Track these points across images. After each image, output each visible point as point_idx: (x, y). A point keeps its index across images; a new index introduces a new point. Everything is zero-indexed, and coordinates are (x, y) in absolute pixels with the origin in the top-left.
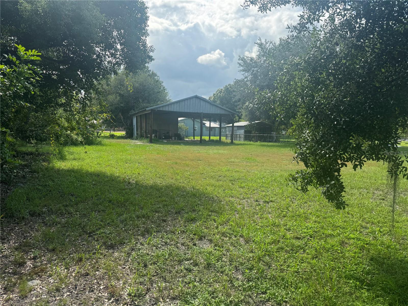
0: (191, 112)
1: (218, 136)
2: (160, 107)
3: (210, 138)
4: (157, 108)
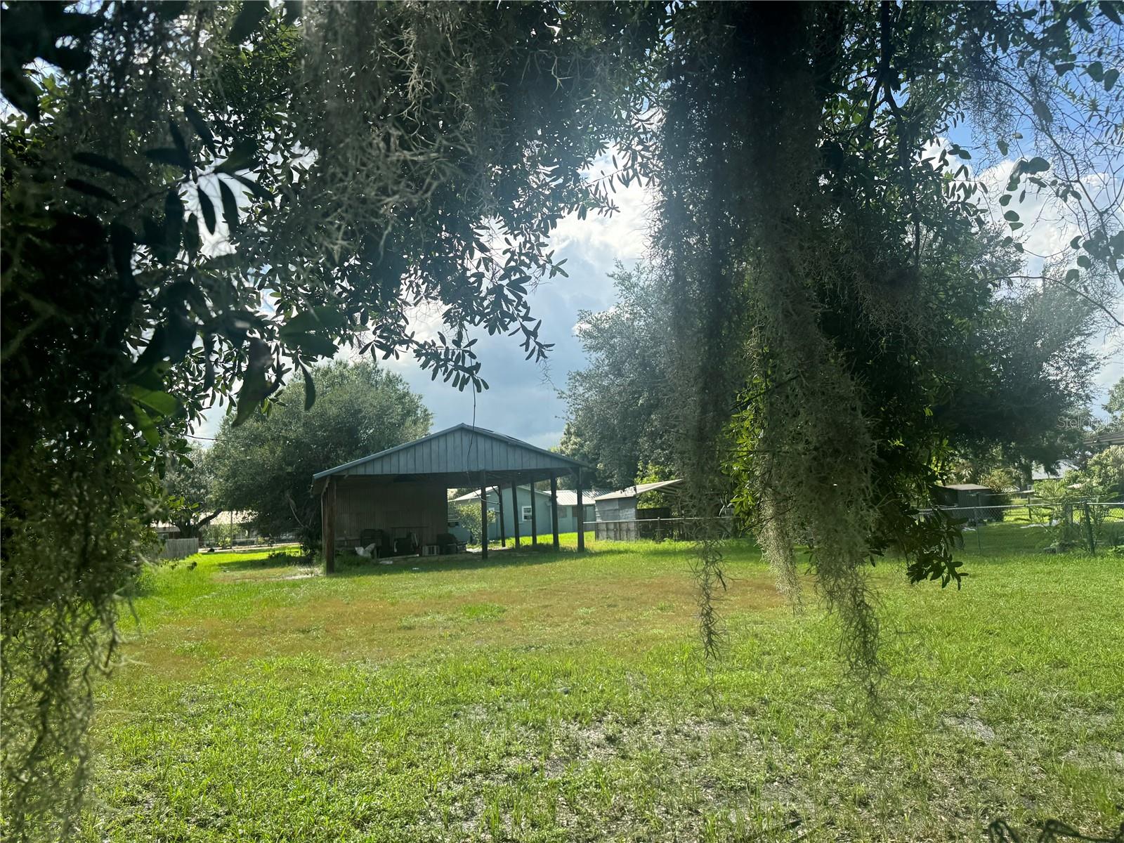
0: (449, 470)
1: (549, 533)
2: (356, 466)
3: (535, 540)
4: (348, 469)
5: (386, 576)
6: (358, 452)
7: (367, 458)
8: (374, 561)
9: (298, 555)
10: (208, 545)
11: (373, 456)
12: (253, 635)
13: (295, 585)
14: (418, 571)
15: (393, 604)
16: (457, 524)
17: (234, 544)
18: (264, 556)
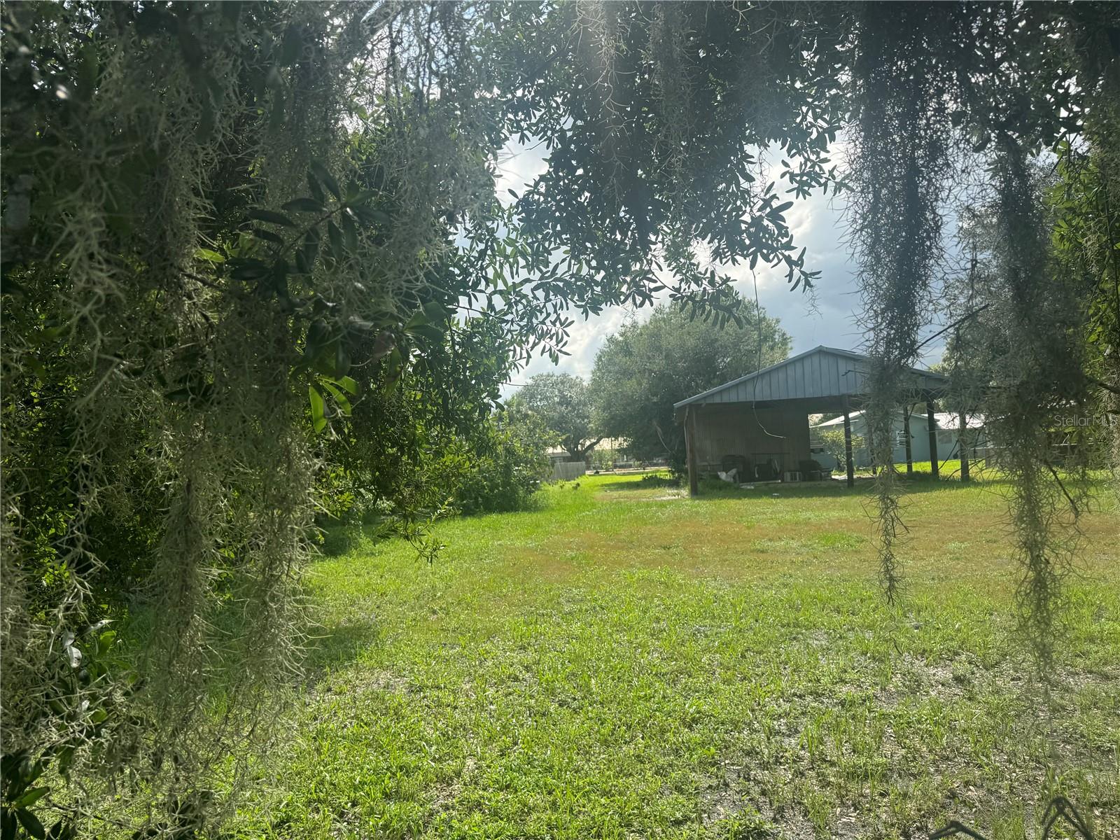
0: (808, 396)
2: (713, 395)
5: (746, 501)
6: (716, 380)
7: (725, 385)
8: (736, 486)
9: (668, 478)
10: (594, 468)
11: (730, 383)
12: (622, 548)
13: (662, 505)
14: (778, 497)
15: (748, 528)
16: (822, 450)
17: (615, 467)
18: (638, 478)
